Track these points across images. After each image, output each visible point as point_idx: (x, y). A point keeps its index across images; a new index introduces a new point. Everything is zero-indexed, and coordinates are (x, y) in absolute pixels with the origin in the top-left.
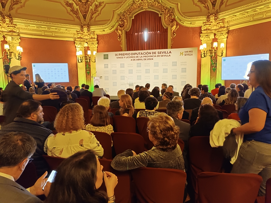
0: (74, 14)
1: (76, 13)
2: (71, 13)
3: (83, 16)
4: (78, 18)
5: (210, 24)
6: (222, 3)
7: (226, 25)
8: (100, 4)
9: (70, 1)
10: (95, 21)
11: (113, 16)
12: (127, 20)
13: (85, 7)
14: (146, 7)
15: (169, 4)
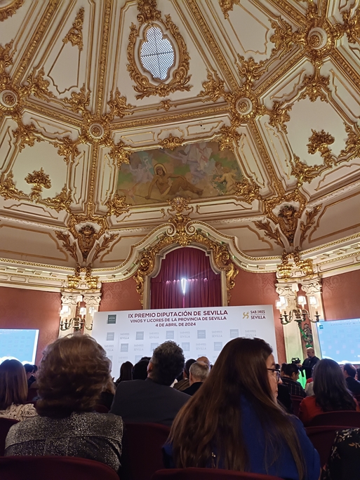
0: (69, 250)
1: (71, 248)
2: (64, 249)
3: (83, 254)
4: (75, 256)
5: (289, 269)
6: (303, 238)
7: (316, 270)
8: (112, 237)
9: (66, 231)
10: (101, 261)
11: (131, 254)
12: (153, 260)
13: (88, 241)
14: (184, 243)
15: (220, 239)
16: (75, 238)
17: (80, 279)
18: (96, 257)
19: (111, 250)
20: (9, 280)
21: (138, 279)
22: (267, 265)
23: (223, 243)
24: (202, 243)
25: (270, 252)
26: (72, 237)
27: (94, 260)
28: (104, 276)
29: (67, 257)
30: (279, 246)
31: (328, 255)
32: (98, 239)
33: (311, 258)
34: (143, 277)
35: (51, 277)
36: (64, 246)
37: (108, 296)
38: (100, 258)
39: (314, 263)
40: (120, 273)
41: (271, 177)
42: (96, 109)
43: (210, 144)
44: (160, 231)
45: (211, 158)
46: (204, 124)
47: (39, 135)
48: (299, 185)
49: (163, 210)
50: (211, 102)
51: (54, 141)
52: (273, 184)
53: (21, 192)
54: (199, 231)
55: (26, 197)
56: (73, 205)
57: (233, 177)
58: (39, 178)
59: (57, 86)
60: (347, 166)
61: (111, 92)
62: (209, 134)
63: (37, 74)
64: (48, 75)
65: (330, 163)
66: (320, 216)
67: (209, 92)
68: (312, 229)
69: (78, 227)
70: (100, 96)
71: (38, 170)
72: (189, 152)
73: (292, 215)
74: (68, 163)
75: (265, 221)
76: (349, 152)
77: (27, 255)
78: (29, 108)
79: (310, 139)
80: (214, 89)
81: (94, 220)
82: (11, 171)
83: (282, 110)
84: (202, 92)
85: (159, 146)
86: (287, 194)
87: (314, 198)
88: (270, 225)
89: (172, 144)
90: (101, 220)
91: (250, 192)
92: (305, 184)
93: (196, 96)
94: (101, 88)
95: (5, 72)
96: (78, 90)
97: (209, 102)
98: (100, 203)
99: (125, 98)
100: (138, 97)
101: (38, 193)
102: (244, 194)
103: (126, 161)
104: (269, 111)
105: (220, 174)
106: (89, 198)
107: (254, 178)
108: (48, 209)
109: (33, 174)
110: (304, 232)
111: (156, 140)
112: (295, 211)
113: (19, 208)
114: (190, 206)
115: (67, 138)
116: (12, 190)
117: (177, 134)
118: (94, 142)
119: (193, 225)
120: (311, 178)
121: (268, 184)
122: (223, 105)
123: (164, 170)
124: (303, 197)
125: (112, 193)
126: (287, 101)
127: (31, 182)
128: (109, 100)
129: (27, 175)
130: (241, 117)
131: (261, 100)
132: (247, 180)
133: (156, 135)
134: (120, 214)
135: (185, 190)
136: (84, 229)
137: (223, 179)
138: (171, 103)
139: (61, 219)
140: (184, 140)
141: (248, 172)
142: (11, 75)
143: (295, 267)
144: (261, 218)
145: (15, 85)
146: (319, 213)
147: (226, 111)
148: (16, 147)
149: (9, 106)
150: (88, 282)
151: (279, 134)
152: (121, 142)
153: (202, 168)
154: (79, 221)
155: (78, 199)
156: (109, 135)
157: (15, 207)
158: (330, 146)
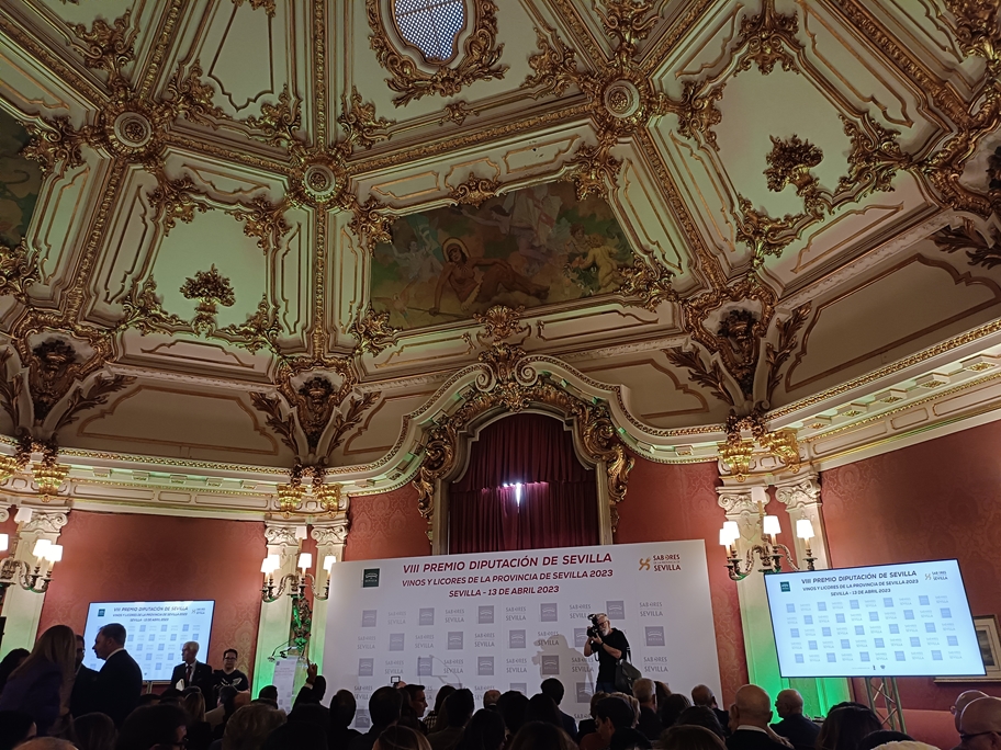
0: (280, 431)
1: (285, 428)
2: (270, 429)
3: (308, 437)
4: (291, 443)
5: (746, 453)
6: (773, 382)
7: (805, 454)
8: (368, 398)
9: (272, 393)
10: (347, 452)
11: (404, 434)
12: (453, 445)
13: (319, 409)
14: (516, 404)
15: (590, 392)
16: (292, 405)
17: (304, 490)
18: (336, 442)
19: (366, 427)
20: (156, 500)
21: (422, 488)
22: (694, 445)
23: (599, 401)
24: (553, 402)
25: (700, 416)
26: (284, 402)
27: (331, 449)
28: (351, 483)
29: (276, 447)
30: (721, 402)
31: (830, 418)
32: (338, 405)
33: (791, 425)
34: (432, 481)
35: (242, 490)
36: (270, 422)
37: (363, 525)
38: (343, 445)
39: (801, 437)
40: (383, 476)
41: (694, 249)
42: (316, 134)
43: (556, 187)
44: (463, 382)
45: (560, 217)
46: (540, 145)
47: (203, 198)
48: (756, 261)
49: (467, 335)
50: (551, 97)
51: (234, 207)
52: (699, 265)
53: (174, 317)
54: (545, 378)
55: (185, 327)
56: (284, 336)
57: (610, 254)
58: (210, 286)
59: (230, 95)
60: (858, 213)
61: (343, 96)
62: (552, 167)
63: (186, 73)
64: (210, 75)
65: (818, 208)
66: (809, 330)
67: (544, 77)
68: (791, 359)
69: (298, 381)
70: (321, 107)
71: (206, 269)
72: (512, 209)
73: (747, 331)
74: (266, 251)
75: (687, 348)
76: (857, 180)
77: (191, 446)
78: (177, 144)
79: (769, 159)
80: (554, 68)
81: (328, 366)
82: (151, 276)
83: (703, 99)
84: (530, 77)
85: (451, 202)
86: (731, 285)
87: (791, 290)
88: (701, 355)
89: (476, 195)
90: (343, 365)
91: (650, 284)
92: (771, 261)
93: (517, 87)
94: (320, 91)
95: (120, 76)
96: (274, 100)
97: (546, 98)
98: (340, 328)
99: (371, 107)
100: (397, 102)
101: (209, 317)
102: (638, 291)
103: (386, 239)
104: (675, 103)
105: (582, 250)
106: (315, 320)
107: (657, 253)
108: (233, 348)
109: (196, 279)
110: (776, 367)
111: (443, 187)
112: (754, 321)
113: (171, 351)
114: (523, 323)
115: (261, 199)
116: (156, 315)
117: (486, 170)
118: (318, 204)
119: (532, 364)
120: (781, 245)
121: (690, 263)
122: (576, 102)
123: (464, 250)
124: (767, 289)
125: (361, 306)
126: (710, 78)
127: (193, 295)
128: (340, 113)
129: (184, 282)
130: (618, 124)
131: (656, 83)
132: (640, 260)
133: (441, 177)
134: (381, 350)
135: (510, 290)
136: (309, 384)
137: (589, 260)
138: (466, 107)
139: (260, 369)
140: (500, 184)
141: (644, 241)
142: (135, 81)
143: (758, 448)
144: (678, 342)
145: (144, 101)
146: (807, 323)
147: (584, 115)
148: (157, 226)
149: (135, 145)
150: (320, 496)
151: (700, 153)
152: (373, 199)
153: (543, 240)
154: (298, 368)
155: (293, 323)
156: (345, 187)
157: (163, 350)
158: (815, 171)
